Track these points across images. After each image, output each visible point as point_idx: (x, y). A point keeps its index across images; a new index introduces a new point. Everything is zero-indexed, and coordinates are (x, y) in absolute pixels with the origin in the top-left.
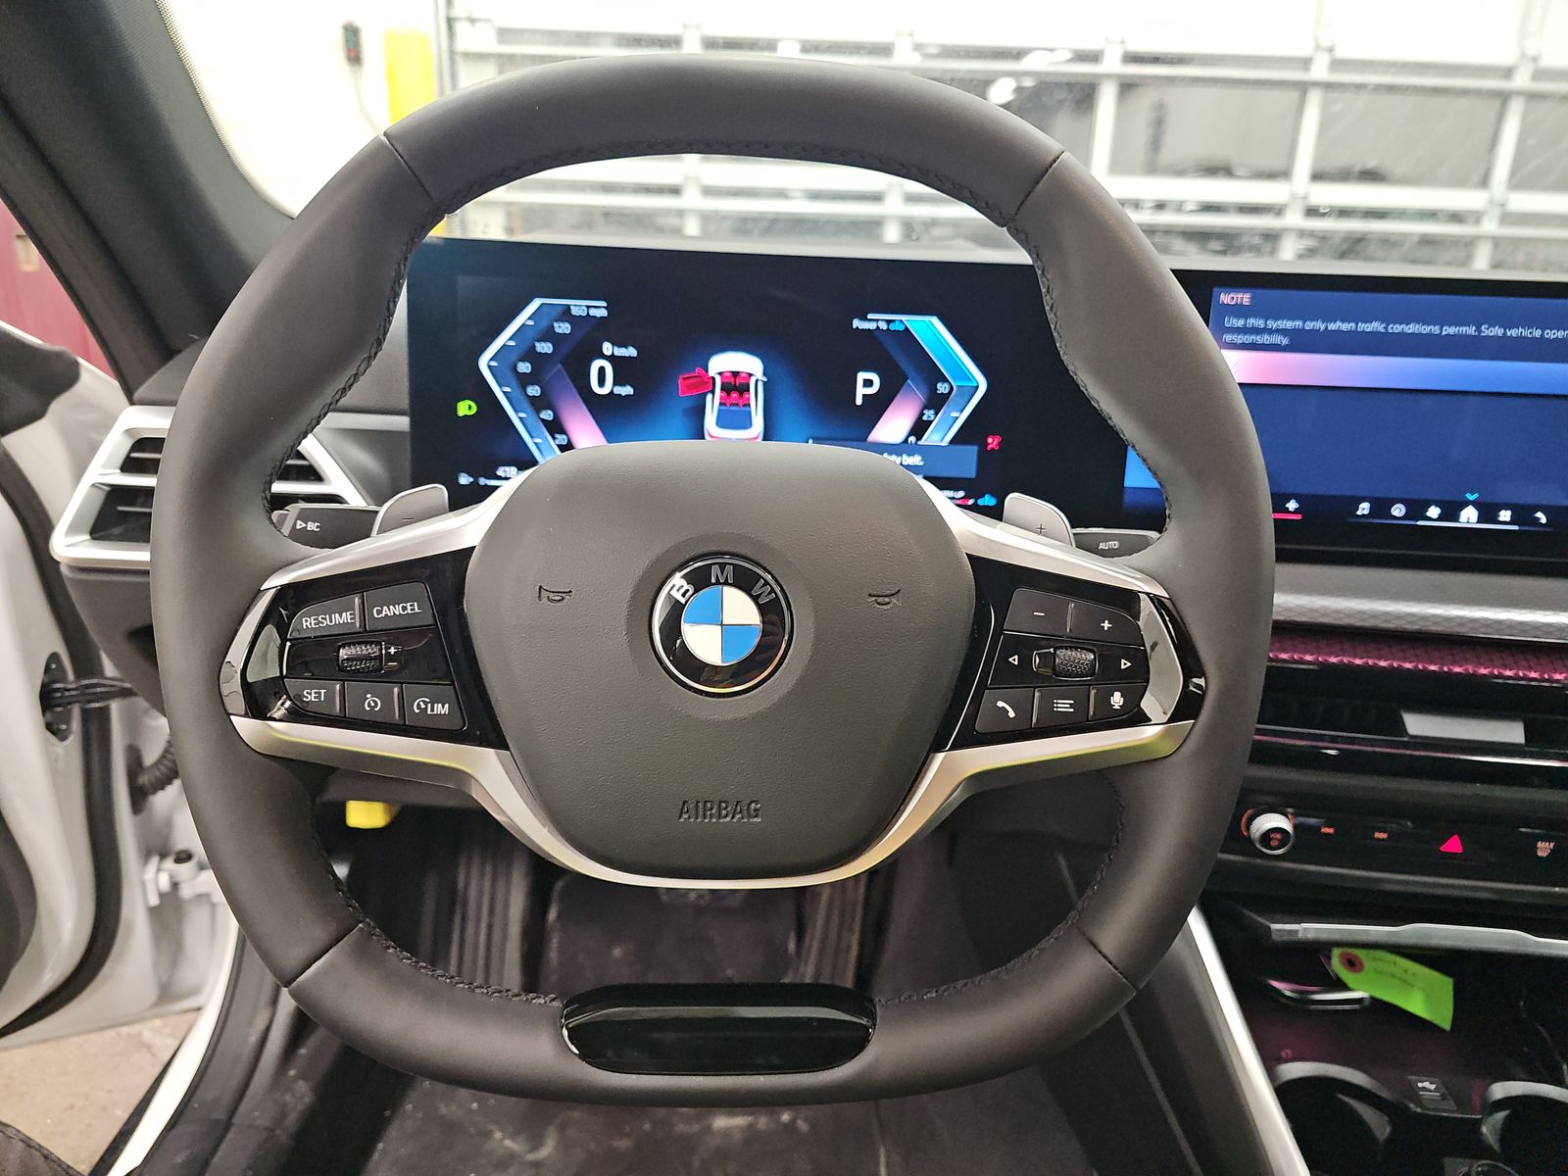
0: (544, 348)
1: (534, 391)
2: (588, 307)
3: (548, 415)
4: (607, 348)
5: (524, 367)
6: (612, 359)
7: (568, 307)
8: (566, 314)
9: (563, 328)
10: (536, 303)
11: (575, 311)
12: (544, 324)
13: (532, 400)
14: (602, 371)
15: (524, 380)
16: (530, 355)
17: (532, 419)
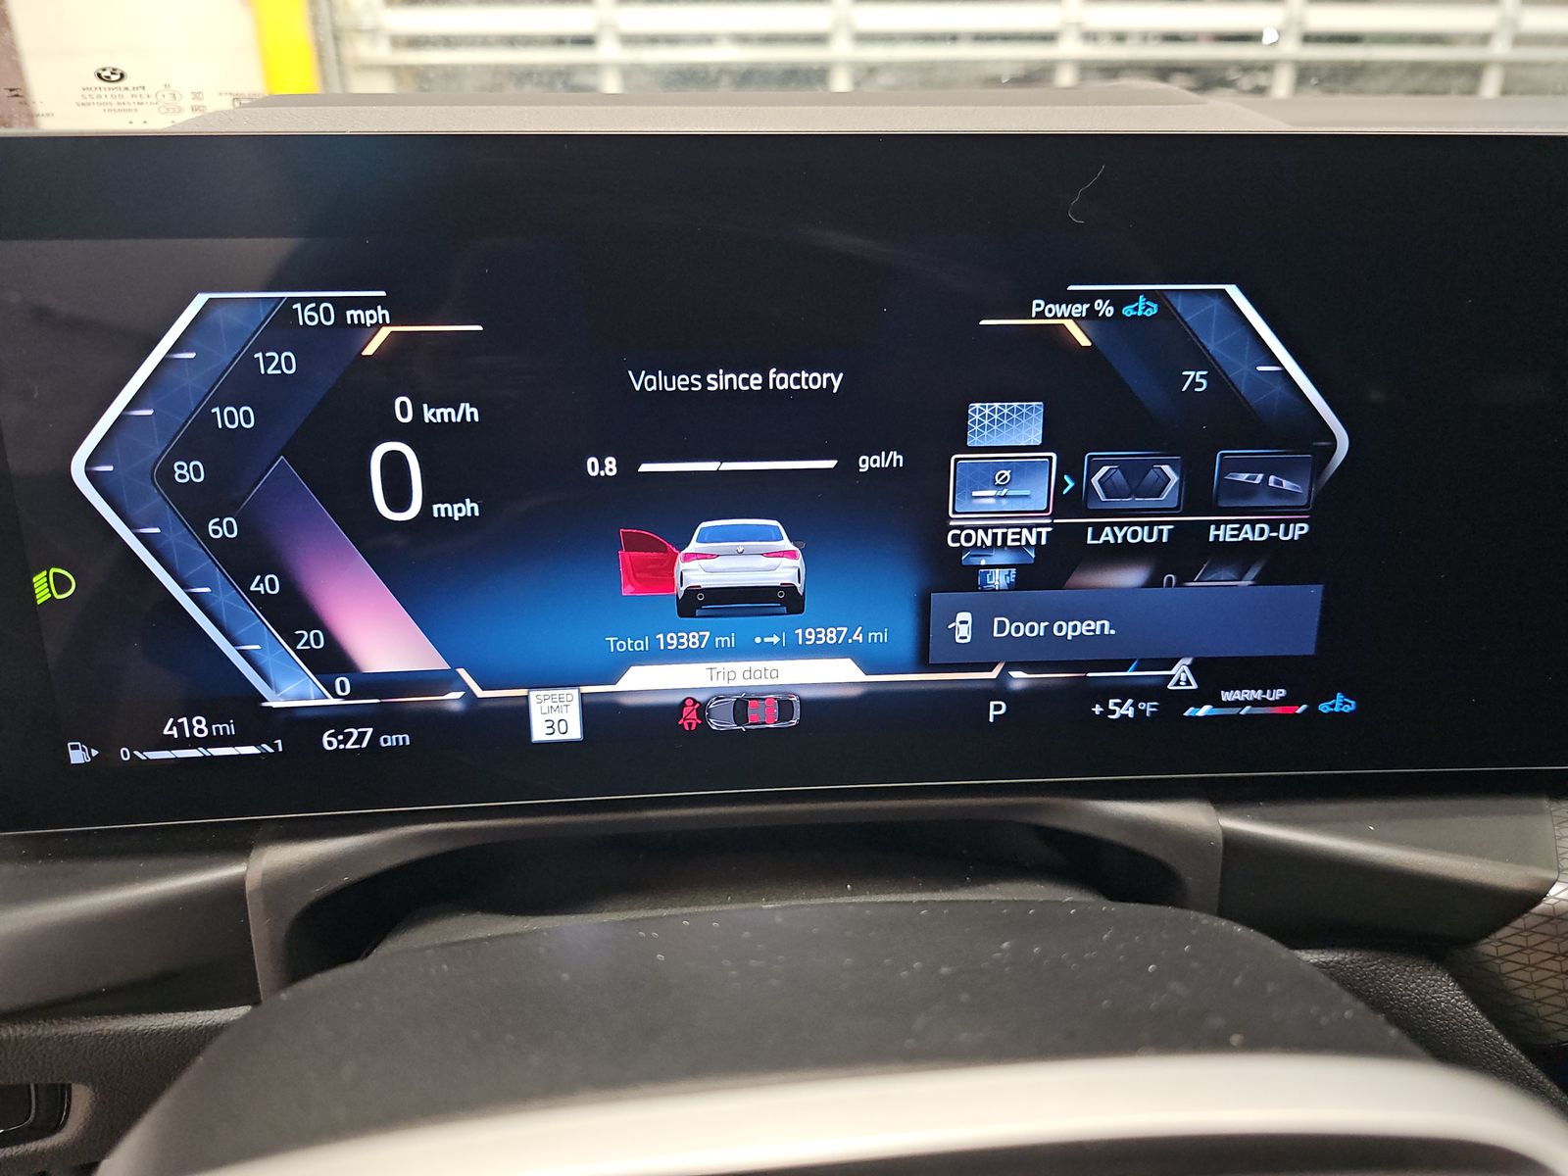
0: (239, 417)
1: (222, 528)
2: (342, 305)
3: (266, 585)
4: (403, 409)
5: (186, 472)
6: (417, 434)
7: (287, 309)
8: (282, 327)
9: (281, 363)
10: (200, 300)
11: (305, 316)
12: (225, 356)
13: (221, 550)
14: (394, 466)
15: (194, 506)
16: (199, 438)
17: (227, 597)
